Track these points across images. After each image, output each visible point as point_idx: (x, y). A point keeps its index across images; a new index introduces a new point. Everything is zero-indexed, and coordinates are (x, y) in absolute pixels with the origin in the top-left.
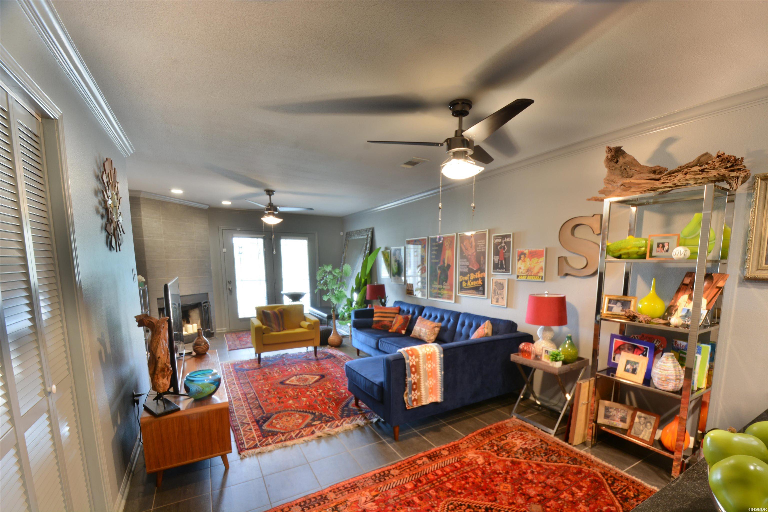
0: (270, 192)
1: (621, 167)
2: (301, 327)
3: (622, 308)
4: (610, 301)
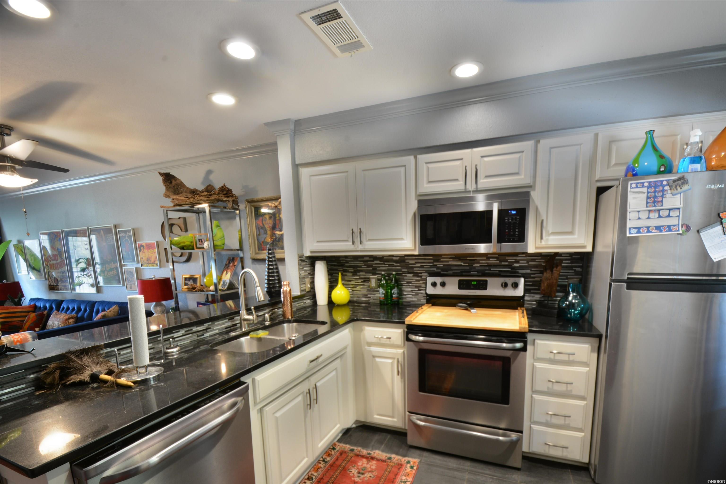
1: (174, 186)
3: (192, 283)
4: (186, 279)
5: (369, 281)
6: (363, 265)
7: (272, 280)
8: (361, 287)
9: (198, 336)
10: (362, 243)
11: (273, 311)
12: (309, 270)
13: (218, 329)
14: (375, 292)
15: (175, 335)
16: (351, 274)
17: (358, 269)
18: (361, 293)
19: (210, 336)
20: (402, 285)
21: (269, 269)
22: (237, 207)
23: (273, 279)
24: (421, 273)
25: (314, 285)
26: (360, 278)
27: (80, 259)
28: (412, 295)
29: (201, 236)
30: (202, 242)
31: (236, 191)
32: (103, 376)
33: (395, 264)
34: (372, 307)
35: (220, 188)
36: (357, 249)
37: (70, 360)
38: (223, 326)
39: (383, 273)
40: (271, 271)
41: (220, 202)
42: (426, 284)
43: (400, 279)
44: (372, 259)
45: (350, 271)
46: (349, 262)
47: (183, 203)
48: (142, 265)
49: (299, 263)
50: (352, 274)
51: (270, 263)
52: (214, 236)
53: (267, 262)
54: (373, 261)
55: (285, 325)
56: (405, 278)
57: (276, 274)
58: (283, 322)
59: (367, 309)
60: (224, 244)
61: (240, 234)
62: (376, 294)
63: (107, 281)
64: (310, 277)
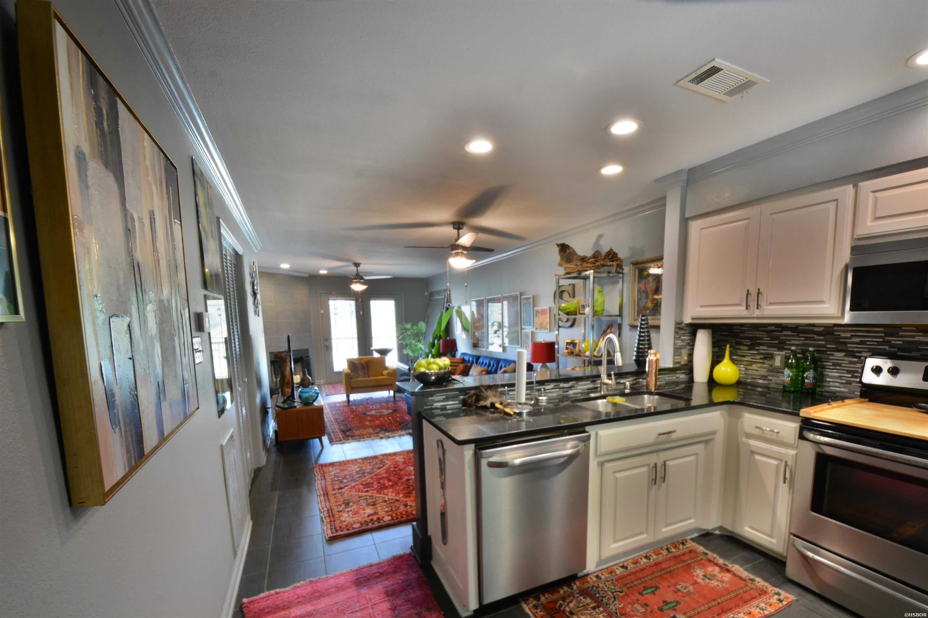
0: (357, 265)
1: (567, 255)
2: (383, 375)
3: (572, 348)
4: (567, 343)
5: (772, 358)
6: (766, 336)
7: (641, 348)
8: (760, 365)
9: (564, 392)
10: (759, 307)
11: (638, 380)
12: (688, 340)
13: (581, 389)
14: (779, 374)
15: (547, 387)
16: (746, 348)
17: (758, 341)
18: (757, 373)
19: (574, 394)
20: (824, 367)
21: (640, 336)
22: (621, 271)
23: (643, 347)
24: (860, 352)
25: (692, 358)
26: (759, 354)
27: (494, 322)
28: (841, 383)
29: (585, 302)
30: (584, 307)
31: (621, 255)
32: (498, 405)
33: (816, 337)
34: (772, 393)
35: (606, 253)
36: (753, 316)
37: (481, 391)
38: (586, 387)
39: (793, 348)
40: (642, 338)
41: (605, 267)
42: (863, 368)
43: (821, 358)
44: (780, 329)
45: (745, 343)
46: (746, 333)
47: (571, 271)
48: (536, 329)
49: (675, 331)
50: (748, 348)
51: (642, 330)
52: (595, 302)
53: (639, 329)
54: (781, 331)
55: (646, 396)
56: (830, 358)
57: (646, 342)
58: (644, 393)
59: (765, 396)
60: (603, 310)
61: (621, 298)
62: (781, 377)
63: (511, 342)
64: (688, 348)
